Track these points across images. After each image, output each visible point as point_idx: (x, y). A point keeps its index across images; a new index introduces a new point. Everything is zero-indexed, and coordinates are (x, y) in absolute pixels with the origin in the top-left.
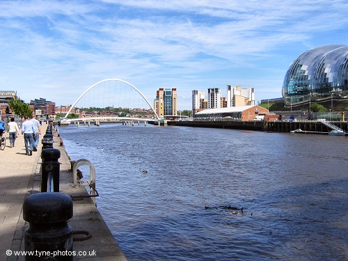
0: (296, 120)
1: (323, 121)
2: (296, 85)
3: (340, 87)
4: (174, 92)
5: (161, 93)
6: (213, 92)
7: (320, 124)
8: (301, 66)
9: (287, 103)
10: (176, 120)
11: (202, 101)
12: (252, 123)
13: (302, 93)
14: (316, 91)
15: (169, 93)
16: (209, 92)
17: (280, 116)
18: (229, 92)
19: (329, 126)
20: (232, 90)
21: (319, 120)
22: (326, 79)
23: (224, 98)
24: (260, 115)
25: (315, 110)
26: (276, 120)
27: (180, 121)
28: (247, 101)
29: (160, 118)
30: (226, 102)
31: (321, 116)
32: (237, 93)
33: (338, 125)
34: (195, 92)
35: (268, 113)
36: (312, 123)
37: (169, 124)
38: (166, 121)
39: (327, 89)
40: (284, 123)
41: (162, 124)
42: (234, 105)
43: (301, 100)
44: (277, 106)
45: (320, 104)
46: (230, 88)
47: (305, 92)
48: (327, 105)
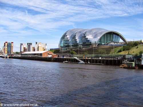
0: (65, 57)
1: (76, 58)
2: (64, 43)
3: (81, 45)
4: (12, 44)
5: (6, 44)
6: (29, 45)
7: (75, 59)
8: (67, 36)
9: (61, 50)
10: (13, 56)
11: (24, 48)
12: (47, 58)
13: (67, 46)
14: (72, 46)
15: (10, 44)
16: (28, 44)
17: (59, 55)
18: (36, 45)
19: (79, 60)
20: (37, 44)
21: (74, 58)
22: (76, 42)
23: (34, 47)
24: (50, 55)
25: (72, 53)
26: (57, 57)
27: (15, 57)
28: (44, 49)
29: (6, 55)
30: (35, 49)
31: (75, 56)
32: (39, 45)
33: (82, 60)
34: (22, 44)
35: (53, 54)
36: (72, 59)
37: (9, 57)
38: (8, 56)
39: (77, 45)
40: (60, 58)
41: (6, 58)
42: (38, 50)
43: (66, 49)
44: (56, 51)
45: (74, 51)
46: (37, 43)
47: (68, 46)
48: (77, 52)
